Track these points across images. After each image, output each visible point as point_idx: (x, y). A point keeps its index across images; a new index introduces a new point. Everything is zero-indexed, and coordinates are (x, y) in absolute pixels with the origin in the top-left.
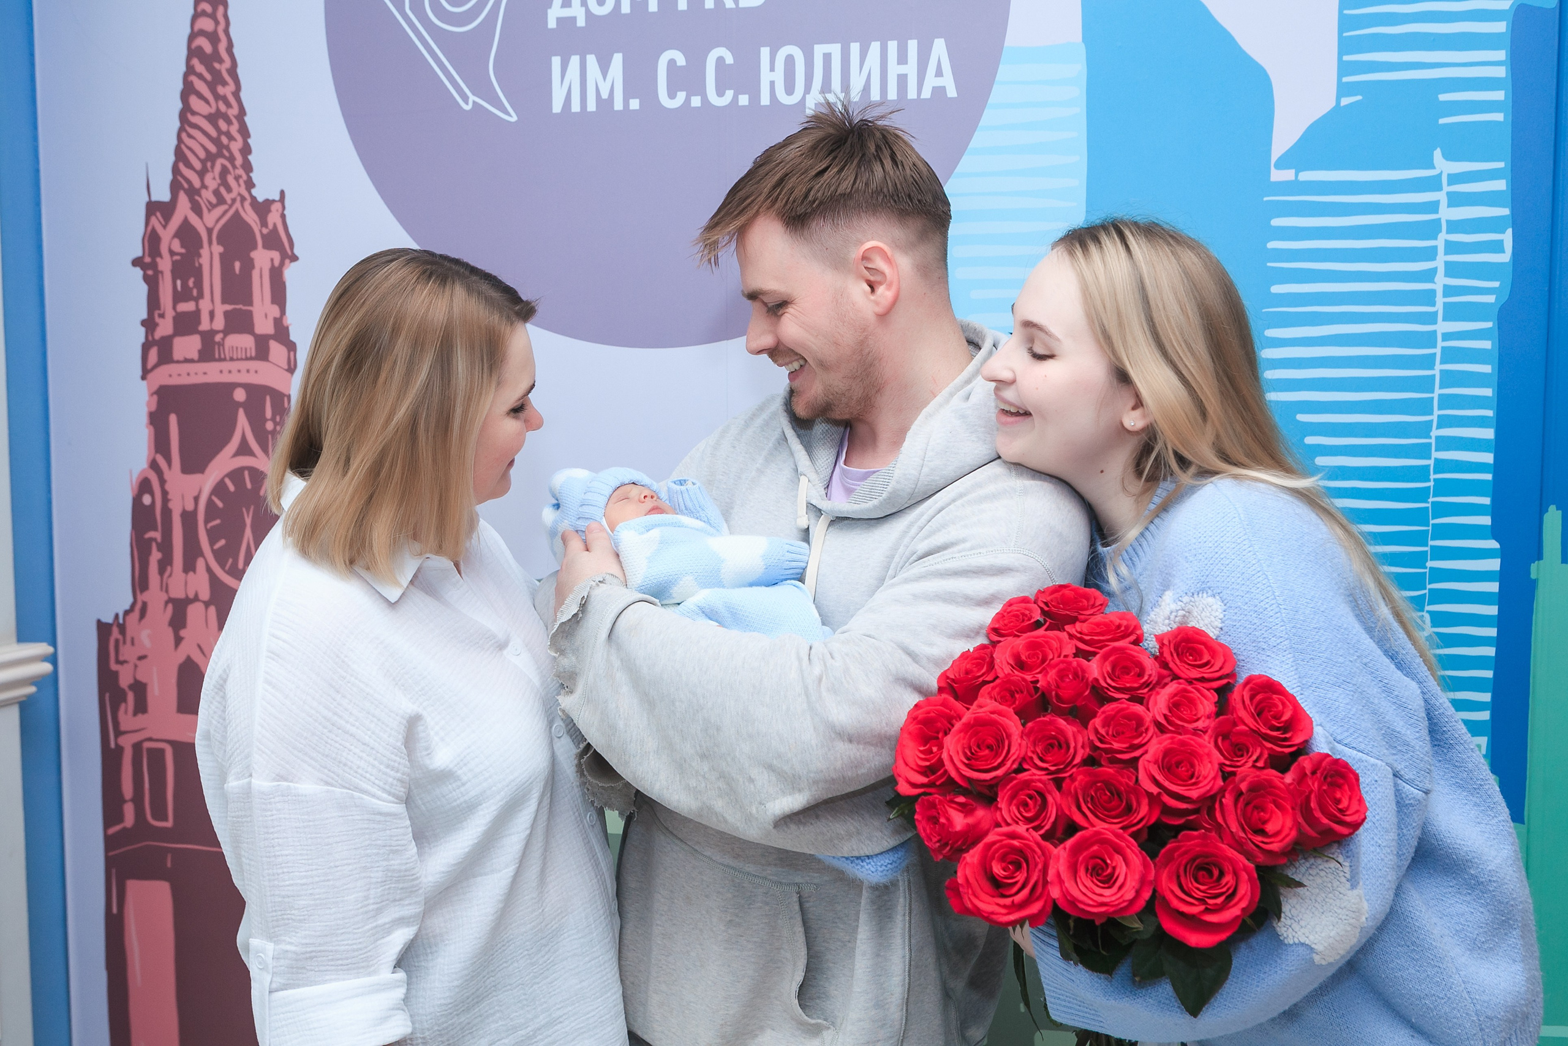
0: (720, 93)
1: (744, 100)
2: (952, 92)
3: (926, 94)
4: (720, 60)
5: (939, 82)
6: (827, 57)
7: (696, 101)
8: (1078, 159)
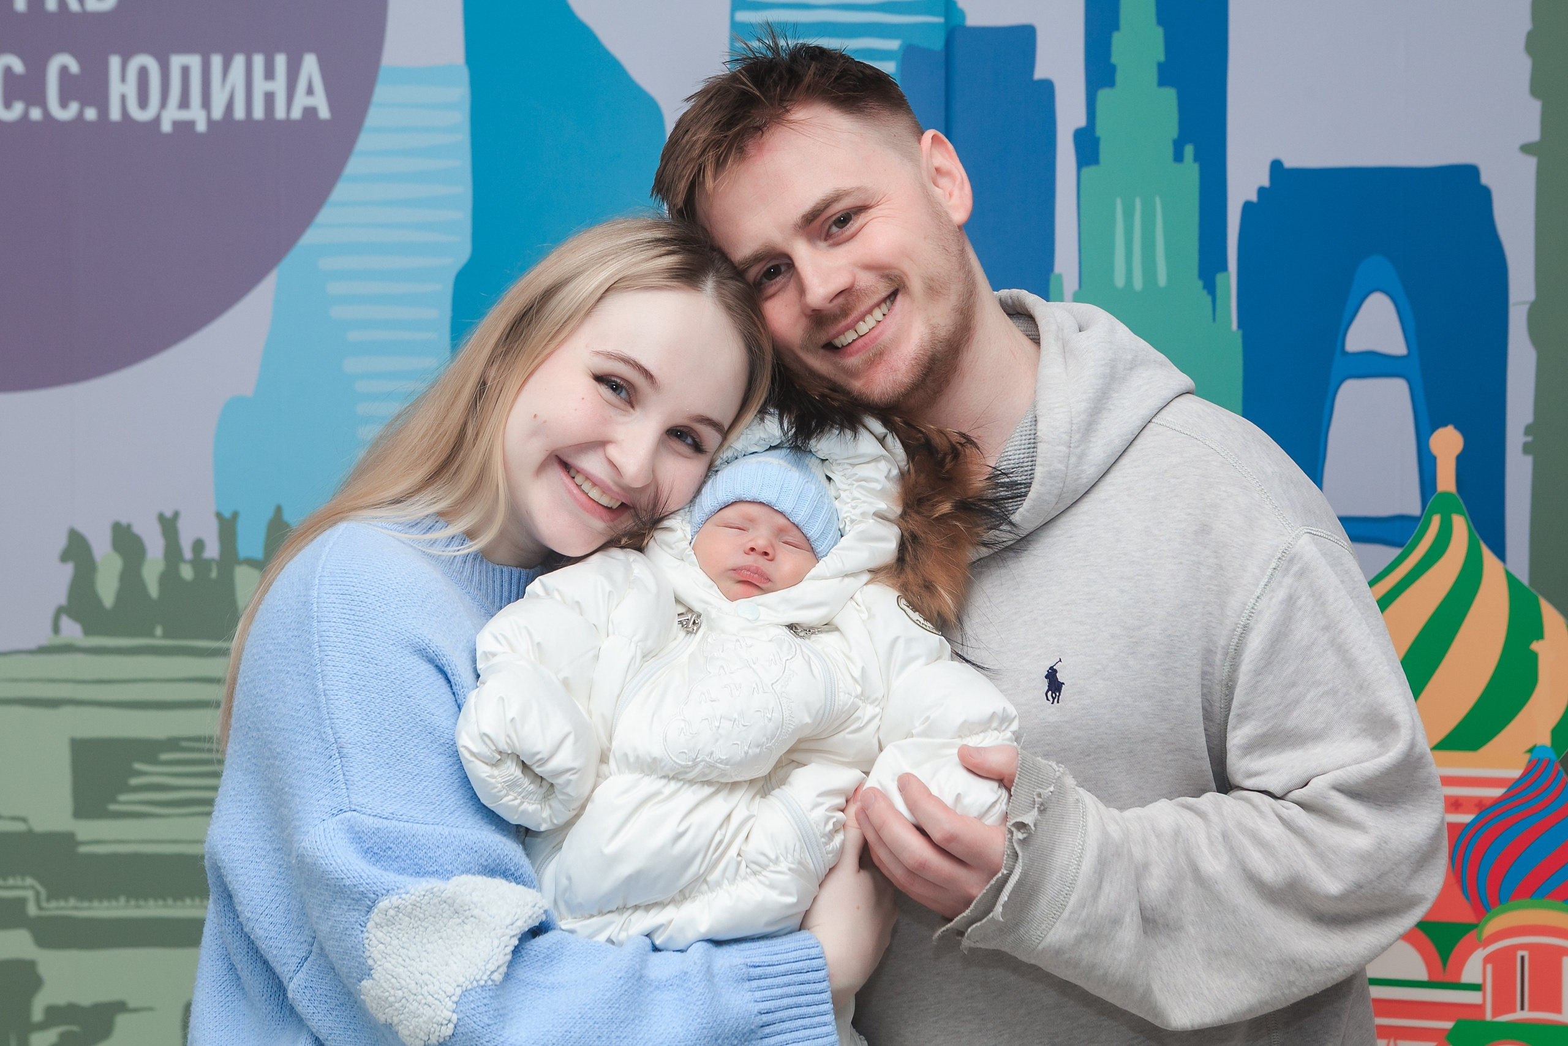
0: (64, 104)
1: (91, 114)
2: (324, 113)
3: (296, 114)
4: (64, 71)
5: (310, 102)
6: (185, 71)
7: (36, 114)
8: (463, 189)
